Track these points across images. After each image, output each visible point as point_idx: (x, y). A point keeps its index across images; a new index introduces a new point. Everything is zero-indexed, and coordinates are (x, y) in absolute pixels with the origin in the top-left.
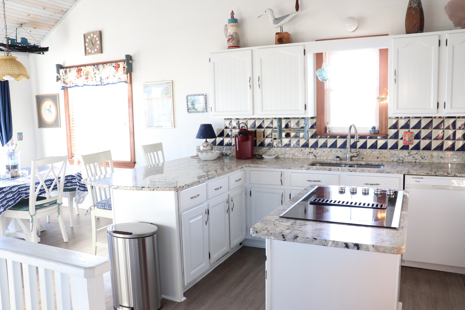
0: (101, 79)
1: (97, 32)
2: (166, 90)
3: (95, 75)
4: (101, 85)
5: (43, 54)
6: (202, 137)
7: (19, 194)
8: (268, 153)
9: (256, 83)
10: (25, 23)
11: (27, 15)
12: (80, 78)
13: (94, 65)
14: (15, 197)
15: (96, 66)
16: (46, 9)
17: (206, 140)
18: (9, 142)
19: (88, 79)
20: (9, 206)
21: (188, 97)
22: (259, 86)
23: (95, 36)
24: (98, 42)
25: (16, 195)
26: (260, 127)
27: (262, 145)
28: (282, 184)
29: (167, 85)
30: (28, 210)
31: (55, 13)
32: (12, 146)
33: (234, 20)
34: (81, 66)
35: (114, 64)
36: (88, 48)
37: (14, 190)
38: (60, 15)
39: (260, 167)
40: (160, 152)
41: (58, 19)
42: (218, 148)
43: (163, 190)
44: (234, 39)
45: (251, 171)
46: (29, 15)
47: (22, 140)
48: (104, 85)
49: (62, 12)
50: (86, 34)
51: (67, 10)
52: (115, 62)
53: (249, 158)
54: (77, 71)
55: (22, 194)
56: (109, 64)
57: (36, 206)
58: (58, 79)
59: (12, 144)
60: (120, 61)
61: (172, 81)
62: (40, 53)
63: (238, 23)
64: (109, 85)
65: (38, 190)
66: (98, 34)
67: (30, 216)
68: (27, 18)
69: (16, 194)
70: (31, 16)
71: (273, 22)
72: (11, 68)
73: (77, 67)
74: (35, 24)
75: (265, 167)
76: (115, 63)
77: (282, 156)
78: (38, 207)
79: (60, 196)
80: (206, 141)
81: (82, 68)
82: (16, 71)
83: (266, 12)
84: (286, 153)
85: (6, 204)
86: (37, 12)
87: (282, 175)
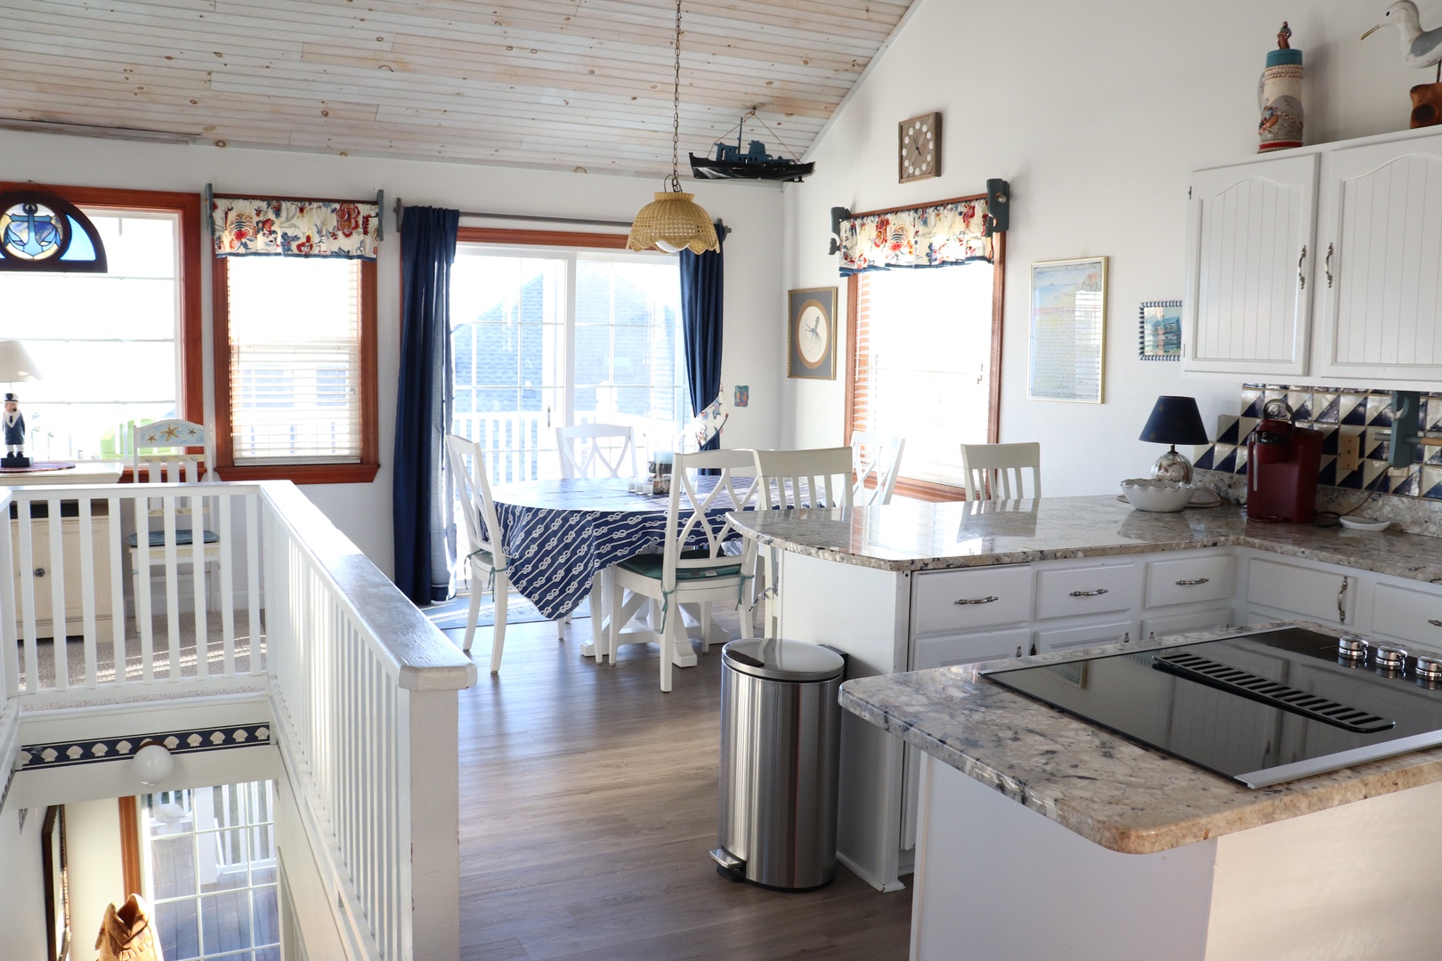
0: (931, 250)
1: (928, 115)
2: (1088, 285)
3: (917, 239)
4: (930, 266)
5: (800, 181)
6: (1153, 436)
7: (644, 535)
8: (1370, 511)
9: (1323, 268)
10: (763, 104)
11: (765, 85)
12: (882, 245)
13: (915, 208)
14: (634, 539)
15: (920, 211)
16: (810, 64)
17: (1173, 447)
18: (710, 409)
19: (901, 249)
20: (616, 558)
21: (1146, 309)
22: (1330, 278)
23: (925, 129)
24: (931, 146)
25: (638, 536)
26: (1355, 418)
27: (1355, 480)
28: (1342, 620)
29: (1092, 271)
30: (660, 578)
31: (835, 70)
32: (715, 418)
33: (1285, 57)
34: (887, 213)
35: (961, 208)
36: (906, 163)
37: (631, 523)
38: (851, 76)
39: (1279, 550)
40: (1027, 472)
41: (847, 85)
42: (1216, 477)
43: (864, 565)
44: (1280, 121)
45: (1253, 561)
46: (771, 83)
47: (745, 404)
48: (937, 266)
49: (853, 66)
50: (905, 122)
51: (868, 59)
52: (966, 202)
53: (1286, 521)
54: (877, 227)
55: (651, 534)
56: (949, 206)
57: (678, 570)
58: (834, 248)
59: (716, 414)
60: (978, 198)
61: (1108, 260)
62: (792, 180)
63: (1301, 63)
64: (947, 268)
65: (686, 530)
66: (931, 120)
67: (662, 594)
68: (768, 91)
69: (636, 532)
70: (776, 84)
71: (1409, 48)
72: (671, 221)
73: (879, 214)
74: (788, 104)
75: (1294, 554)
76: (964, 204)
77: (1416, 530)
78: (682, 575)
79: (748, 557)
80: (1173, 452)
81: (889, 217)
82: (681, 230)
83: (1388, 14)
84: (1430, 518)
85: (608, 553)
86: (788, 73)
87: (1345, 587)
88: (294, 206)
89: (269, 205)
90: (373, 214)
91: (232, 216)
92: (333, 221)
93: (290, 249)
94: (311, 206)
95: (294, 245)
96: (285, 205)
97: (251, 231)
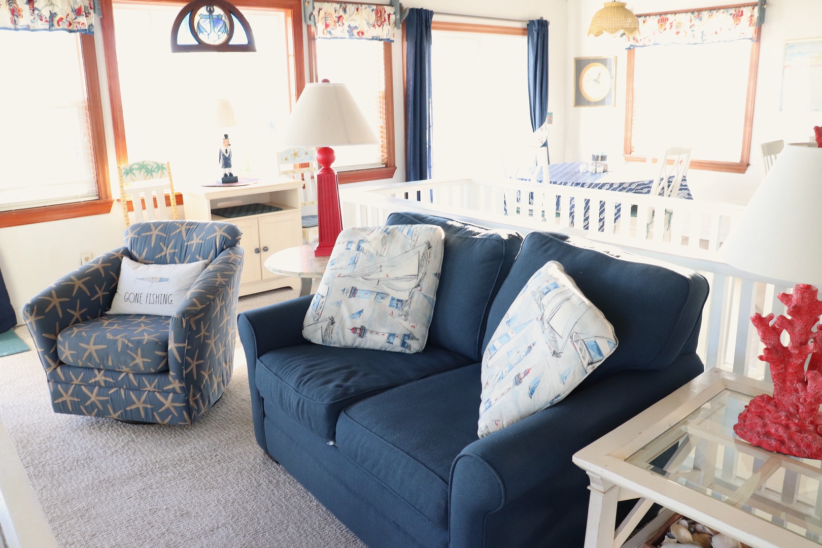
0: (703, 35)
3: (692, 28)
4: (703, 43)
13: (693, 12)
15: (696, 14)
19: (680, 34)
34: (667, 14)
35: (732, 11)
47: (551, 122)
48: (708, 43)
52: (735, 7)
54: (659, 22)
56: (722, 10)
73: (660, 14)
76: (734, 9)
81: (669, 16)
88: (353, 7)
89: (341, 6)
90: (392, 13)
91: (322, 13)
92: (373, 17)
93: (353, 35)
94: (362, 7)
95: (355, 32)
96: (349, 6)
97: (332, 23)
